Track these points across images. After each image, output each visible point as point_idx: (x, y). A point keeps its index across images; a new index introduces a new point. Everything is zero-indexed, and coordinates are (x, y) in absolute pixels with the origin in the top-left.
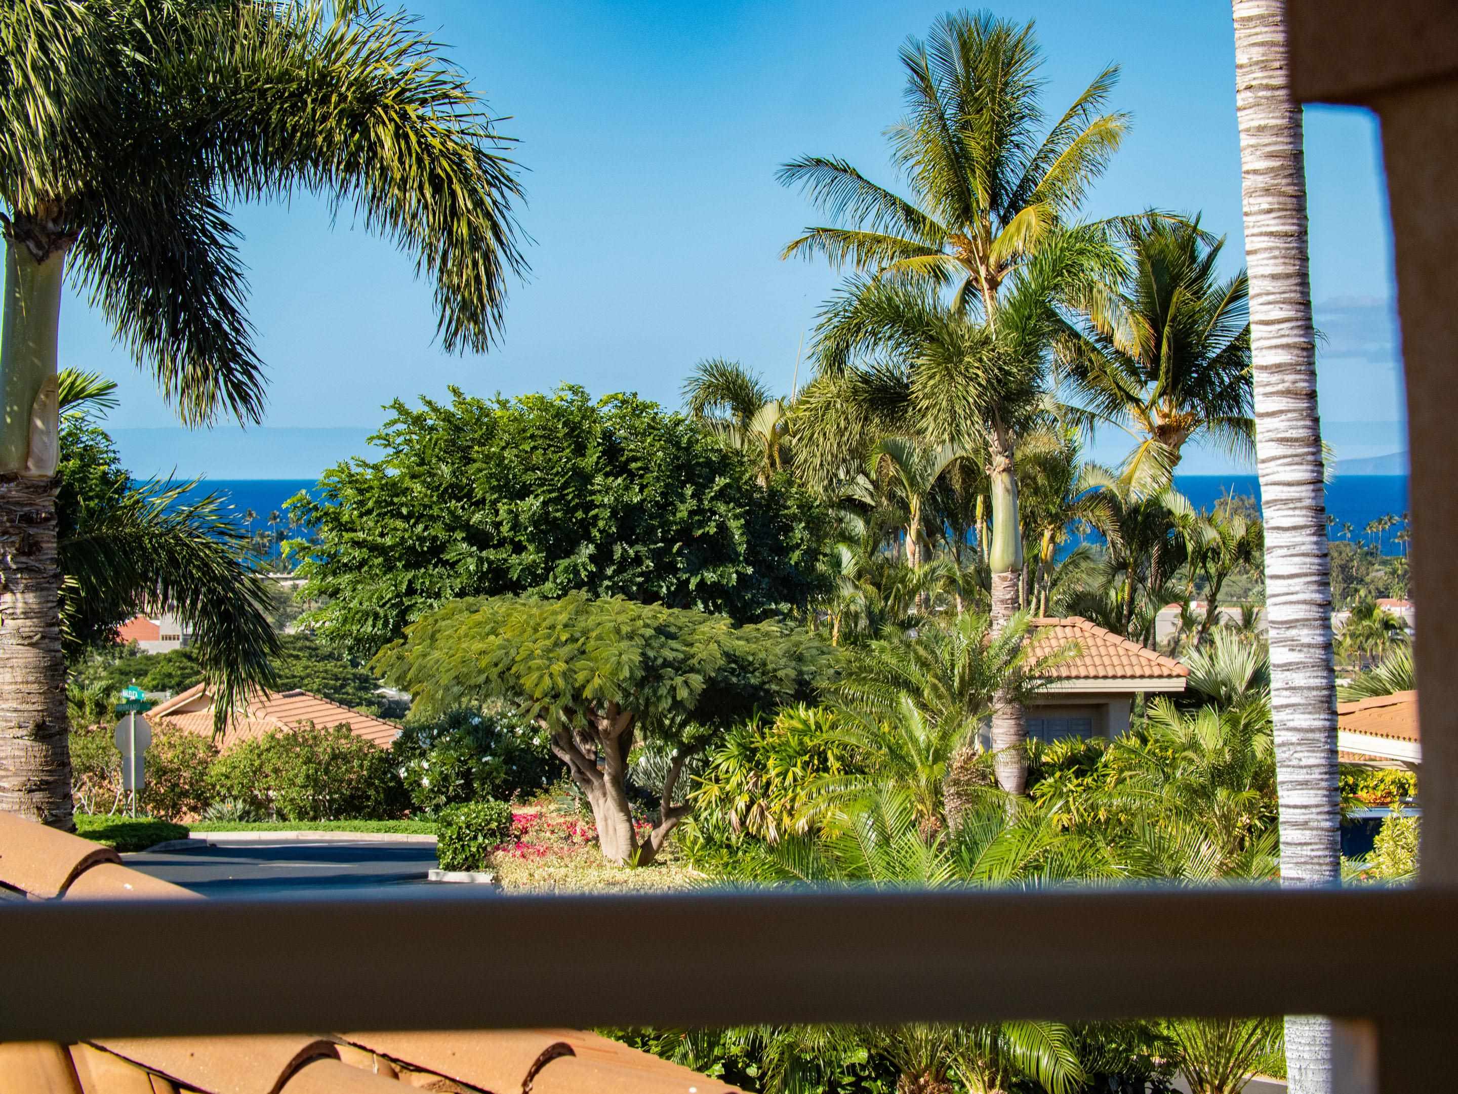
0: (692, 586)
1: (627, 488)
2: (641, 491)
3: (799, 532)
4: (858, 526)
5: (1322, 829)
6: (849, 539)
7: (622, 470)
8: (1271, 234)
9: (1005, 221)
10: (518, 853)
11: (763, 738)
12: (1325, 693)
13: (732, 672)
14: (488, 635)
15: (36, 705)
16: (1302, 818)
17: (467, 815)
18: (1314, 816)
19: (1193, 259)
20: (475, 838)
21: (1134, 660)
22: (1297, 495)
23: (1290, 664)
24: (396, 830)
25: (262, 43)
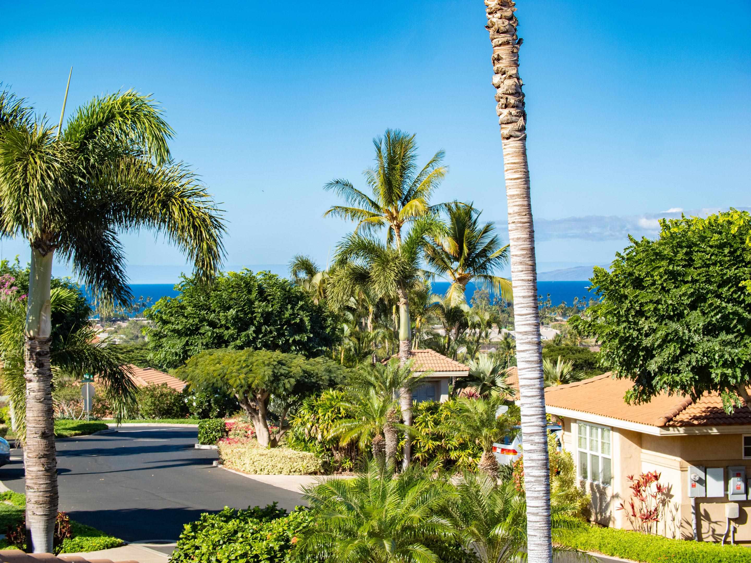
0: (290, 341)
1: (267, 306)
2: (272, 307)
3: (329, 321)
4: (350, 317)
5: (544, 516)
6: (346, 321)
7: (265, 299)
8: (523, 280)
9: (403, 205)
10: (228, 442)
11: (317, 401)
12: (545, 461)
13: (306, 377)
14: (216, 364)
15: (42, 425)
16: (536, 512)
17: (209, 424)
18: (541, 511)
19: (470, 218)
20: (212, 433)
21: (450, 365)
22: (533, 383)
23: (531, 450)
24: (183, 423)
25: (128, 174)
